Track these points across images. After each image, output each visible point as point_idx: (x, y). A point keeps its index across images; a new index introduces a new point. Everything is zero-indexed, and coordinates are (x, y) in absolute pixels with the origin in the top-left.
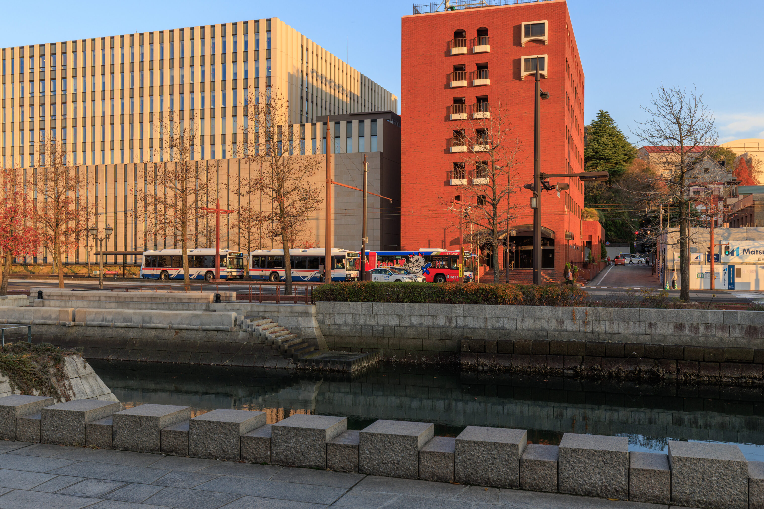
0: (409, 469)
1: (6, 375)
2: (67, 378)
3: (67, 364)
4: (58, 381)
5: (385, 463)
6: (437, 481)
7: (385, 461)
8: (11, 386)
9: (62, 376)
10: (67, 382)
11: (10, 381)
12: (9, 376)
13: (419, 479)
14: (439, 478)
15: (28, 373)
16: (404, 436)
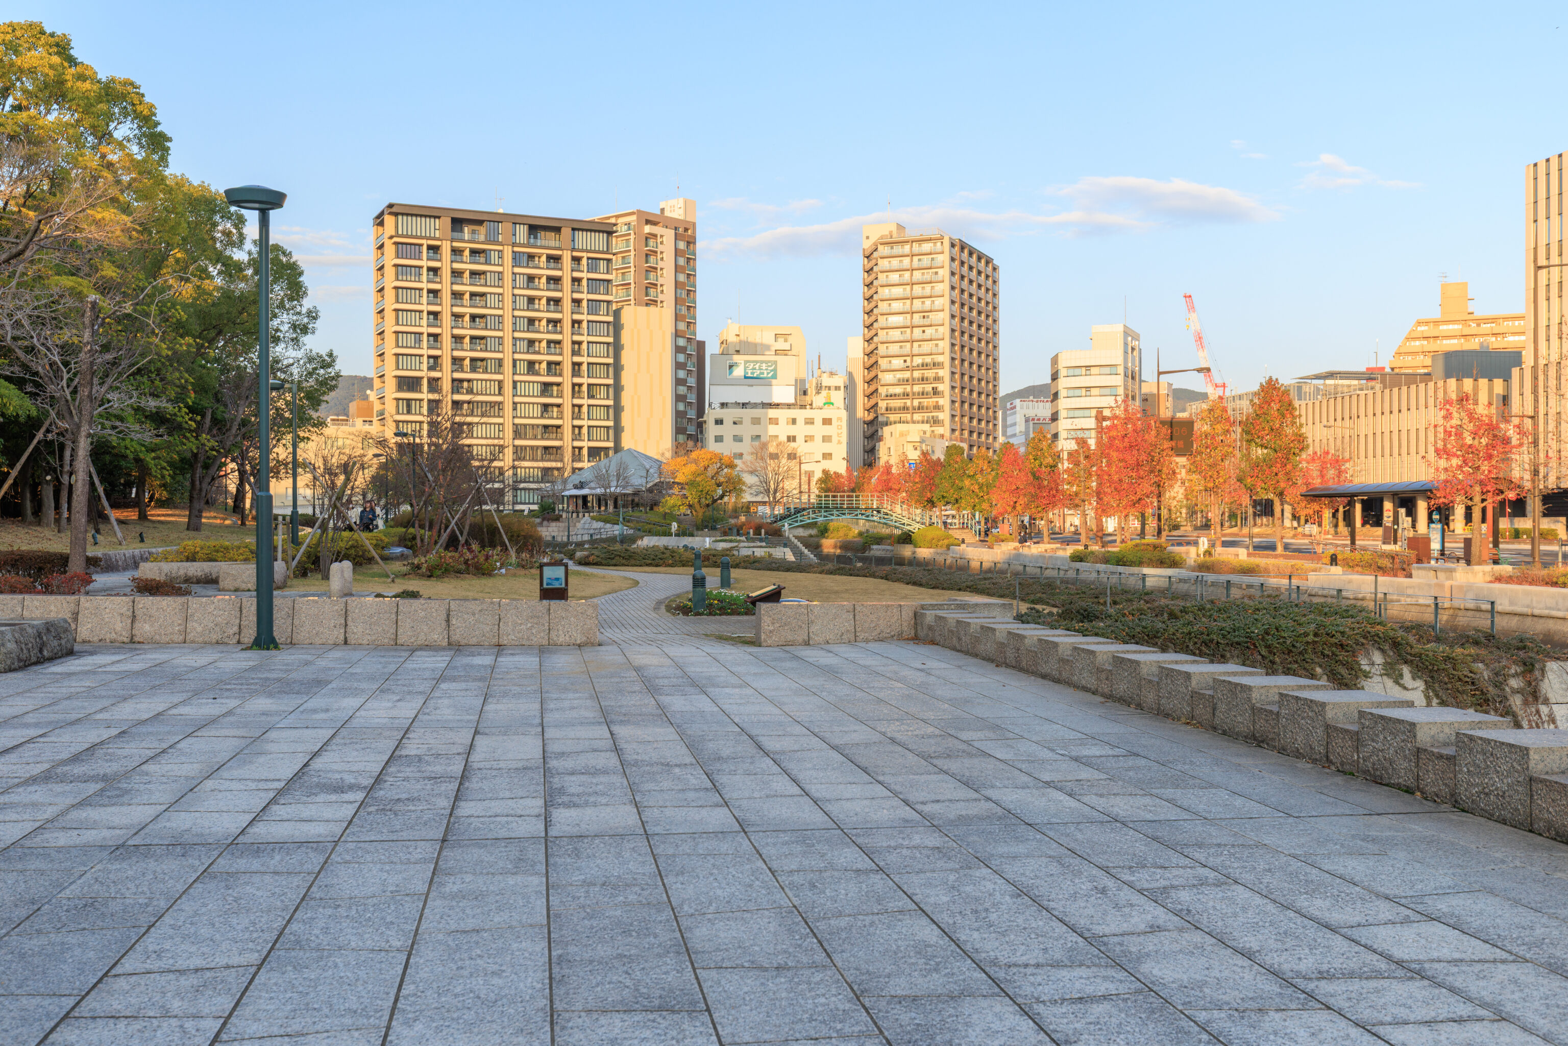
0: (1517, 810)
1: (1419, 677)
2: (1546, 702)
3: (1550, 675)
4: (1526, 703)
5: (1486, 794)
6: (1555, 839)
7: (1487, 790)
8: (1428, 698)
9: (1533, 695)
10: (1544, 709)
11: (1427, 689)
12: (1426, 682)
13: (1530, 831)
14: (1557, 833)
15: (1460, 680)
16: (1511, 746)
